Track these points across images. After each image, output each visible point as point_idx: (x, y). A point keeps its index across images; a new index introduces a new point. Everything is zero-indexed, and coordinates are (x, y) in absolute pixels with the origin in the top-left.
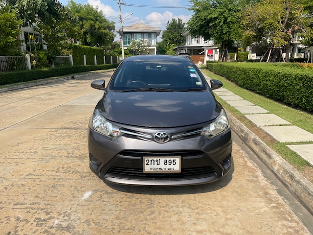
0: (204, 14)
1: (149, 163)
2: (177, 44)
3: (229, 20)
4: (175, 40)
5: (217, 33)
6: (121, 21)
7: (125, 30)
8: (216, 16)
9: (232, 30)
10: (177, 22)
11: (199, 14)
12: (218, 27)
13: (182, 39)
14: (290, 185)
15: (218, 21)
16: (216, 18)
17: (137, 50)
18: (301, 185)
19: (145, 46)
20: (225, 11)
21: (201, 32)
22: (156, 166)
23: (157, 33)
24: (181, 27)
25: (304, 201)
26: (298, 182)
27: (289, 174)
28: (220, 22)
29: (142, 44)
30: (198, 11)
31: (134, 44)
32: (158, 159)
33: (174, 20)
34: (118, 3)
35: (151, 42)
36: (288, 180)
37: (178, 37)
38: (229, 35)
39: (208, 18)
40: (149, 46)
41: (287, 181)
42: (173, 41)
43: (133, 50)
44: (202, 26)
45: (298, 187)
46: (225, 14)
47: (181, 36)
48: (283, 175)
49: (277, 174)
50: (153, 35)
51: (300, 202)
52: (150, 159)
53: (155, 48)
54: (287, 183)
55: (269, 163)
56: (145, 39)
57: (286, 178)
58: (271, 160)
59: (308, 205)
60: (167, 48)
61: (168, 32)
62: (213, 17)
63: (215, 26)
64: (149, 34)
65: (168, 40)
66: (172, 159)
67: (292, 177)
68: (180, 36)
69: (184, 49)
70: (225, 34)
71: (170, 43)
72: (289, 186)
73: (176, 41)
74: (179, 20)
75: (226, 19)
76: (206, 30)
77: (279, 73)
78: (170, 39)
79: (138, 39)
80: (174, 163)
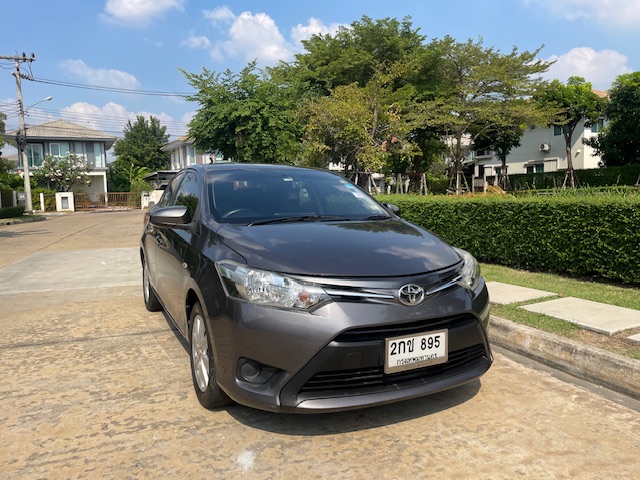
0: (223, 110)
1: (397, 351)
2: (150, 167)
3: (272, 123)
4: (148, 159)
5: (251, 146)
6: (22, 113)
7: (31, 133)
8: (247, 113)
9: (277, 142)
10: (150, 124)
11: (212, 109)
12: (253, 135)
13: (163, 157)
14: (570, 362)
15: (251, 124)
16: (247, 118)
17: (62, 178)
18: (594, 356)
19: (79, 169)
20: (263, 107)
21: (219, 143)
22: (408, 355)
23: (105, 144)
24: (158, 133)
25: (610, 381)
26: (586, 354)
27: (560, 347)
28: (255, 127)
29: (71, 164)
30: (211, 103)
31: (53, 165)
32: (411, 339)
33: (141, 120)
34: (14, 75)
35: (94, 161)
36: (563, 356)
37: (153, 153)
38: (274, 151)
39: (232, 116)
40: (89, 170)
41: (559, 359)
42: (141, 160)
43: (49, 178)
44: (219, 132)
45: (588, 362)
46: (264, 112)
47: (161, 152)
48: (547, 351)
49: (533, 352)
50: (97, 147)
51: (601, 384)
52: (397, 341)
53: (104, 174)
54: (561, 363)
55: (508, 338)
56: (79, 155)
57: (557, 355)
58: (510, 333)
59: (621, 384)
60: (131, 175)
61: (129, 142)
62: (243, 115)
63: (245, 134)
64: (89, 144)
65: (132, 158)
66: (433, 336)
67: (569, 349)
68: (158, 150)
69: (167, 176)
70: (267, 147)
71: (136, 165)
72: (568, 366)
73: (150, 161)
74: (153, 120)
75: (266, 122)
76: (228, 140)
77: (421, 205)
78: (136, 157)
79: (62, 154)
80: (437, 344)
